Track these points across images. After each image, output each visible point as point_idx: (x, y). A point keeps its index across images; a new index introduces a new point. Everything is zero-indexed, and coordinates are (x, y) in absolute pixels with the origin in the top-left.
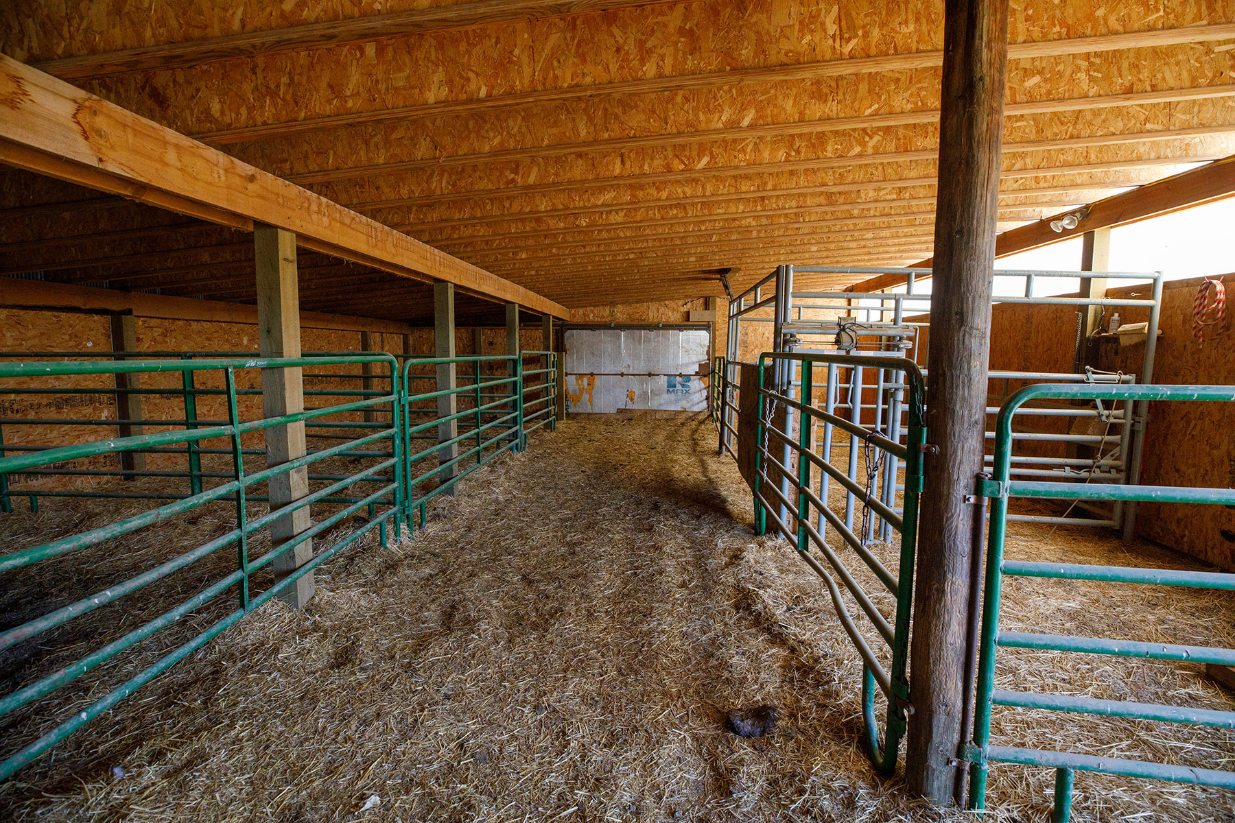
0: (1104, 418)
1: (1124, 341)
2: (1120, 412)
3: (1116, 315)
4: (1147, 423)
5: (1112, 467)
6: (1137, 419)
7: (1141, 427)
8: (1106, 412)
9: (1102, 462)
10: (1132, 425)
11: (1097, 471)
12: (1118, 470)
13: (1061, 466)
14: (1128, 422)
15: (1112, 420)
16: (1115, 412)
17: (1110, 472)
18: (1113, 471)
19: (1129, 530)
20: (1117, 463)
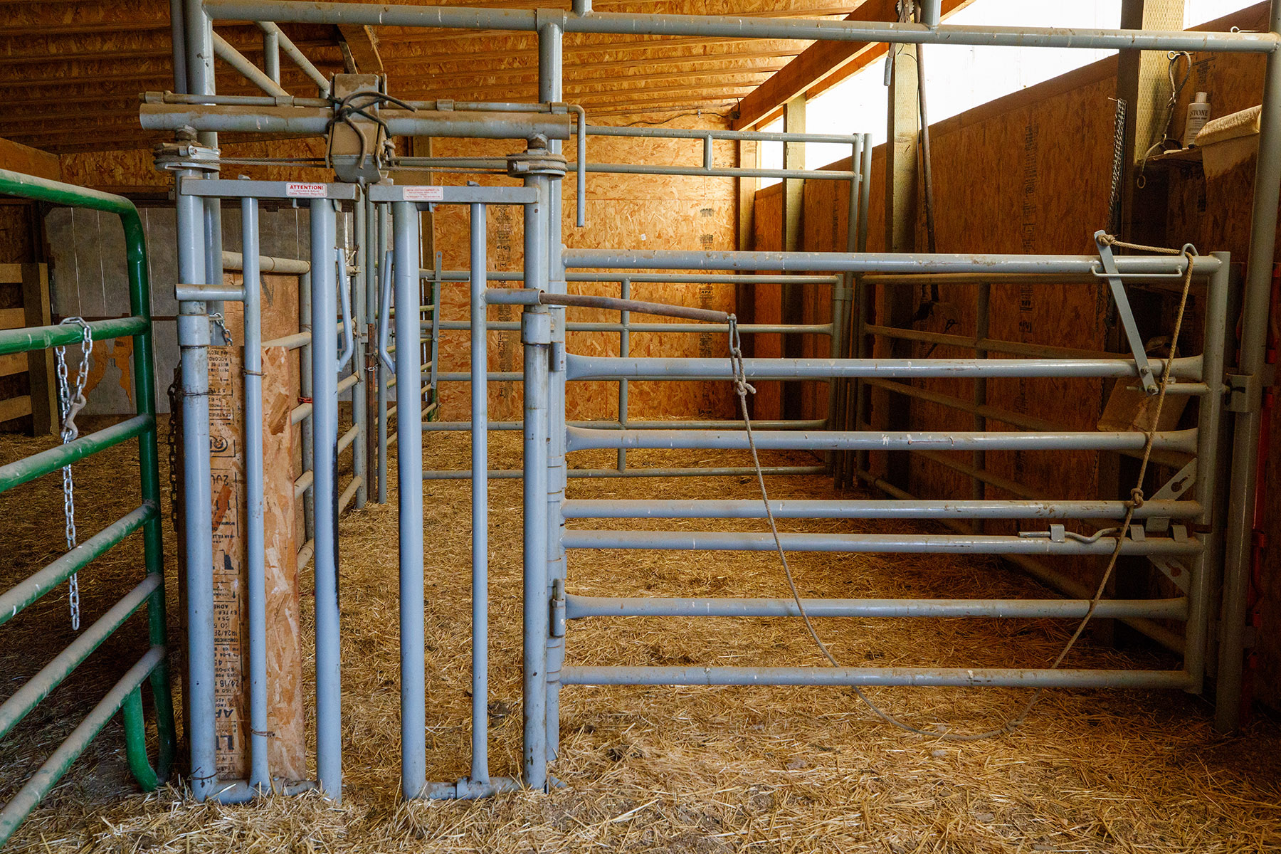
0: (1148, 382)
1: (1214, 165)
2: (1190, 363)
3: (1202, 96)
4: (1265, 392)
5: (1175, 520)
6: (1237, 379)
7: (1246, 403)
8: (1155, 364)
9: (1149, 506)
10: (1226, 398)
11: (1137, 531)
12: (1193, 526)
13: (1039, 524)
14: (1213, 390)
15: (1172, 386)
16: (1177, 363)
17: (1170, 534)
18: (1180, 531)
19: (1227, 693)
20: (1189, 507)
